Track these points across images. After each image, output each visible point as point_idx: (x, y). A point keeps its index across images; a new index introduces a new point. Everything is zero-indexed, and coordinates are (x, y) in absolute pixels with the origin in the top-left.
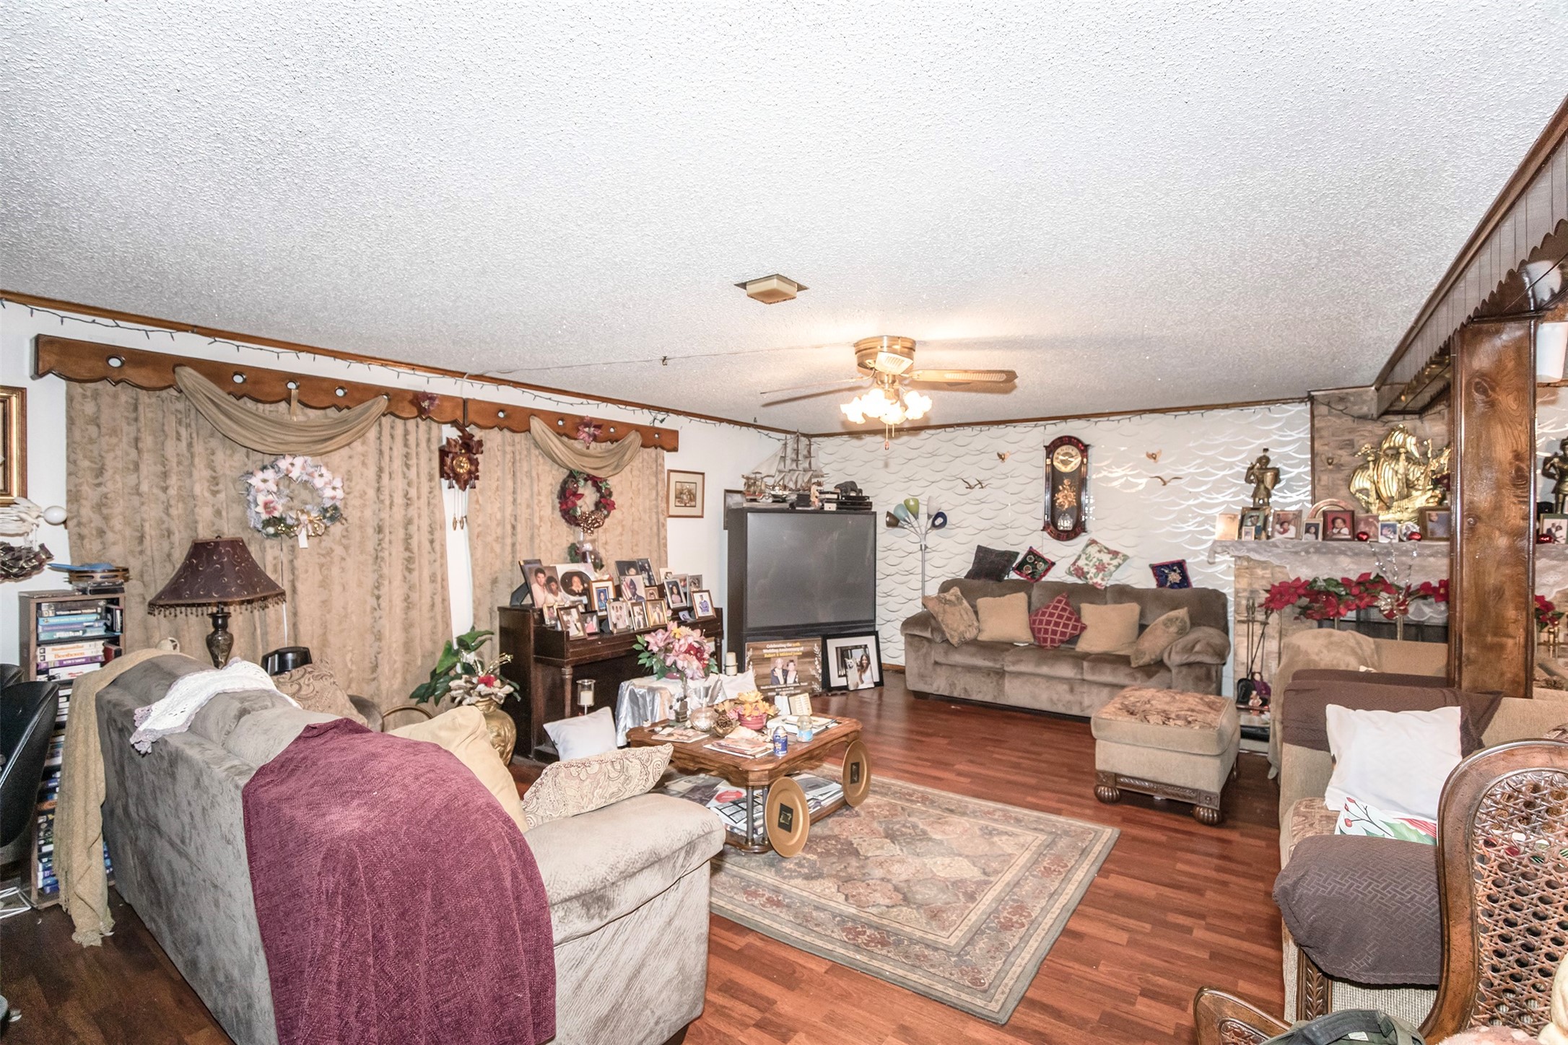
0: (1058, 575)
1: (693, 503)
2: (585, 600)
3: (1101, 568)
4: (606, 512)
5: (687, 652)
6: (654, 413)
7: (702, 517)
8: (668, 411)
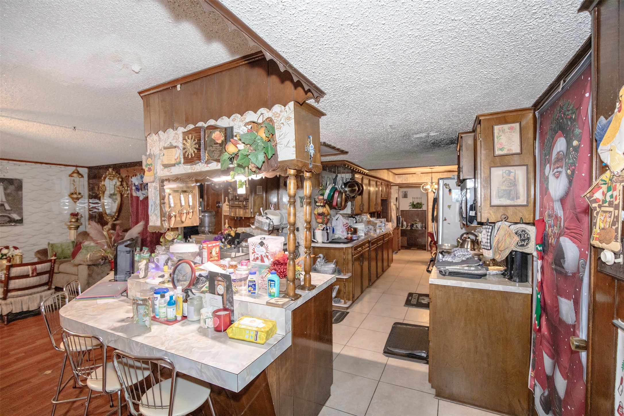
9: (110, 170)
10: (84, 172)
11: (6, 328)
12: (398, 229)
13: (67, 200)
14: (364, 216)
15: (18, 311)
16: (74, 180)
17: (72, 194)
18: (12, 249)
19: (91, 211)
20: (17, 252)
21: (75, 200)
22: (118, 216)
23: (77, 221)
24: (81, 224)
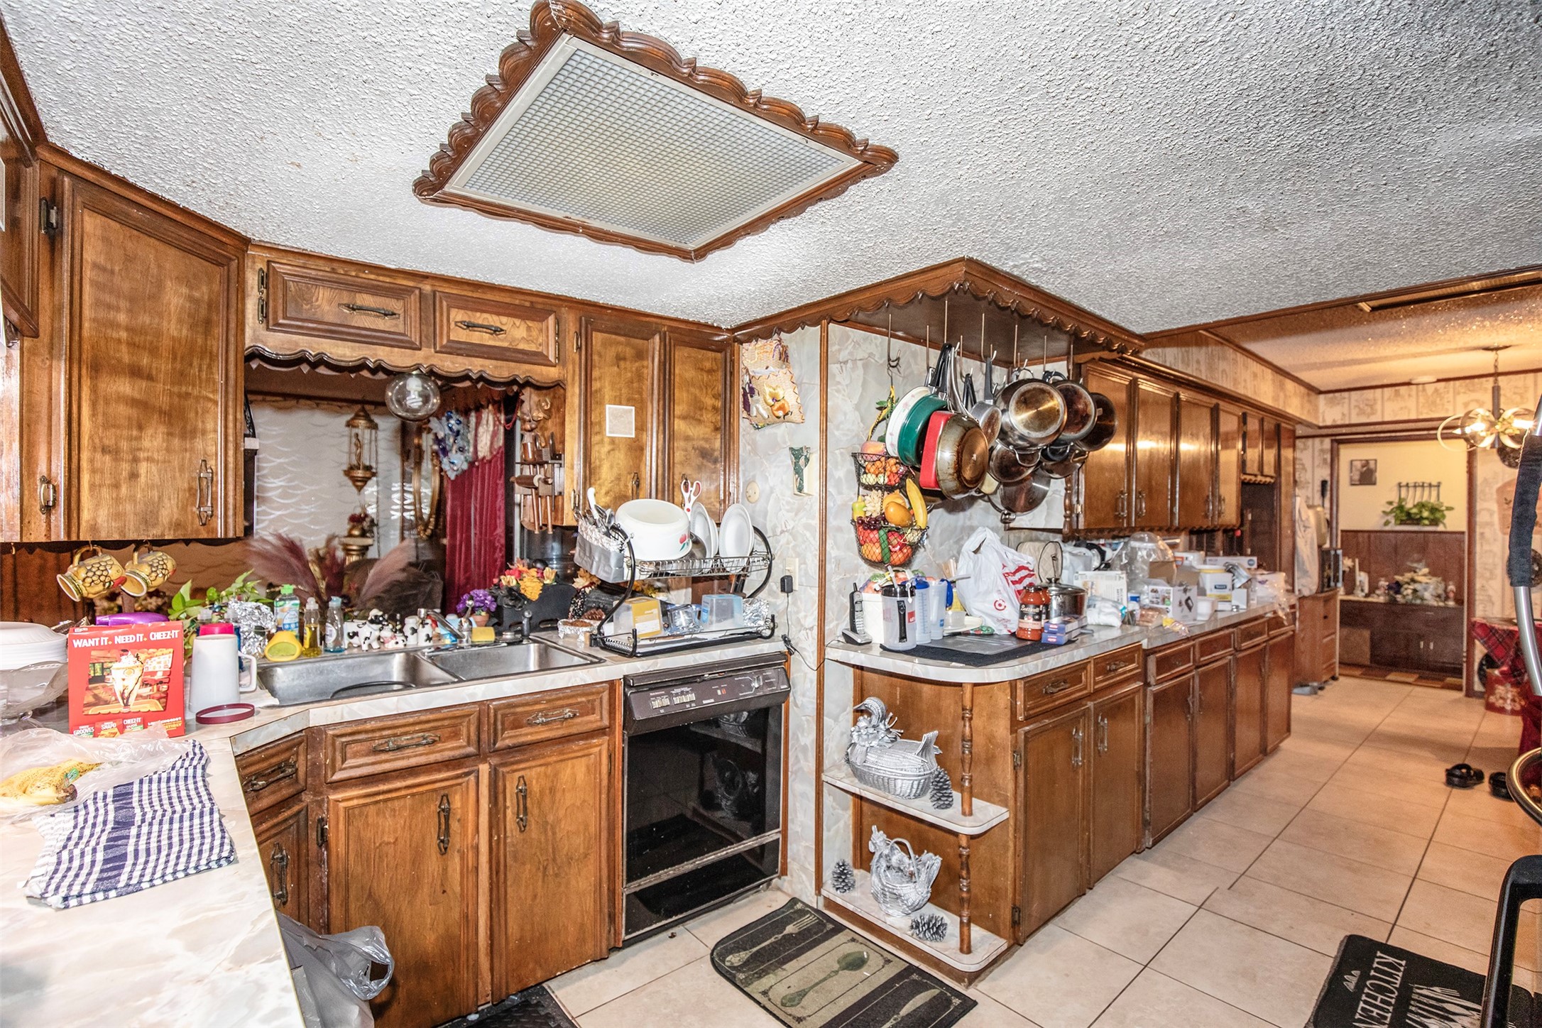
12: (1327, 600)
13: (341, 484)
14: (1142, 540)
16: (357, 436)
17: (353, 469)
21: (359, 484)
23: (363, 535)
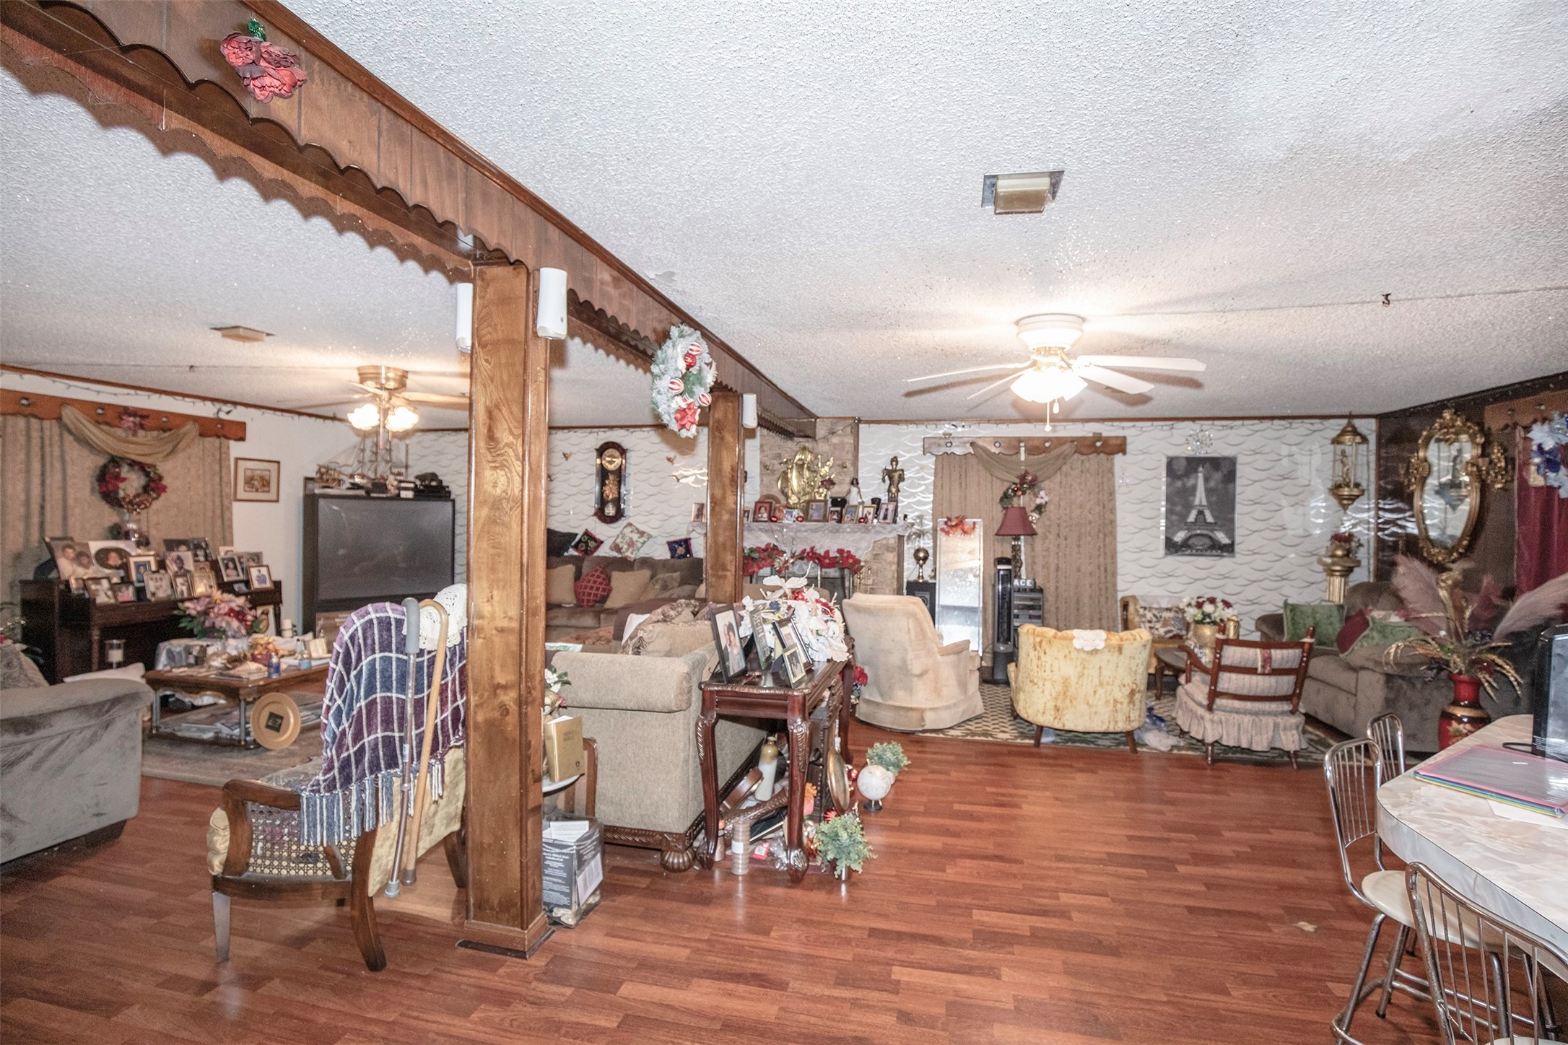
0: (604, 551)
1: (266, 489)
2: (122, 573)
3: (631, 544)
4: (154, 495)
5: (228, 614)
6: (218, 405)
7: (277, 501)
8: (235, 404)
9: (1447, 415)
10: (1368, 427)
11: (1209, 772)
13: (1321, 503)
15: (1231, 744)
16: (1343, 453)
17: (1338, 486)
18: (1220, 605)
19: (1384, 530)
20: (1228, 613)
21: (1345, 502)
22: (1469, 548)
23: (1347, 555)
24: (1358, 564)
